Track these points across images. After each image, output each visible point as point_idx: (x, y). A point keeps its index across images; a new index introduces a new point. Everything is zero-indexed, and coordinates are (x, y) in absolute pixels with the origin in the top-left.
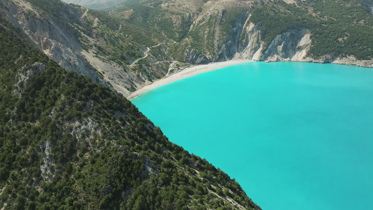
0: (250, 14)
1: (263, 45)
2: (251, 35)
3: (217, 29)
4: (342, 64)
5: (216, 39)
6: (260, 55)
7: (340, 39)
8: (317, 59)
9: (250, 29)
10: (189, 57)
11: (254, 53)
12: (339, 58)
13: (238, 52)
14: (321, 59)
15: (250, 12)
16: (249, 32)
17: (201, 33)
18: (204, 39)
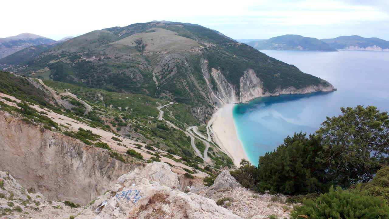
1: (234, 88)
3: (193, 78)
5: (200, 90)
6: (237, 98)
11: (230, 97)
13: (219, 99)
17: (178, 86)
18: (188, 91)
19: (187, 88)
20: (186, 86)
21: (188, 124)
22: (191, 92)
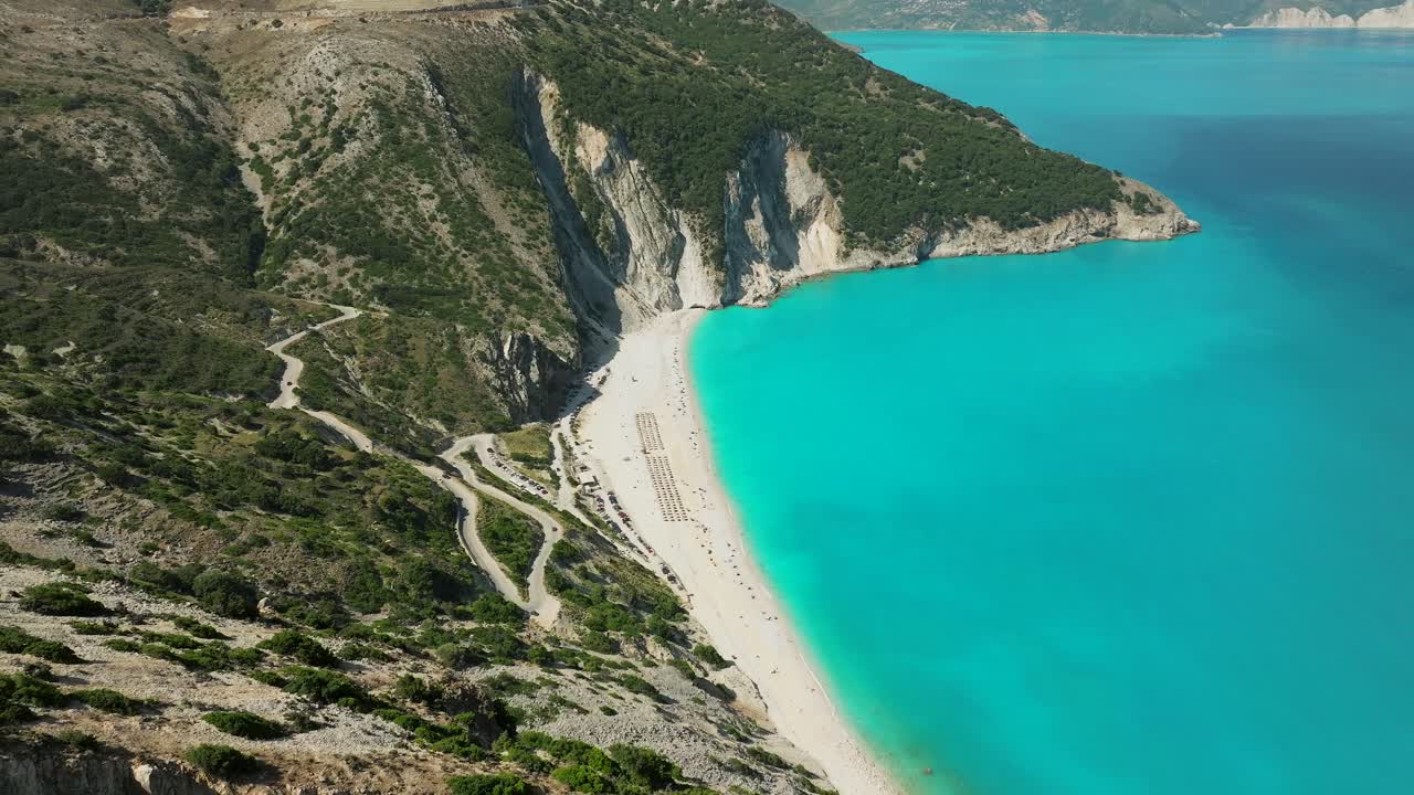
0: (543, 80)
1: (693, 229)
2: (611, 187)
3: (473, 176)
4: (966, 255)
5: (514, 238)
6: (712, 278)
7: (907, 161)
8: (894, 253)
9: (593, 155)
10: (513, 387)
11: (674, 275)
12: (947, 235)
13: (619, 285)
14: (906, 248)
15: (539, 71)
16: (598, 173)
17: (392, 217)
18: (447, 248)
19: (443, 230)
20: (433, 218)
21: (449, 421)
22: (464, 252)
